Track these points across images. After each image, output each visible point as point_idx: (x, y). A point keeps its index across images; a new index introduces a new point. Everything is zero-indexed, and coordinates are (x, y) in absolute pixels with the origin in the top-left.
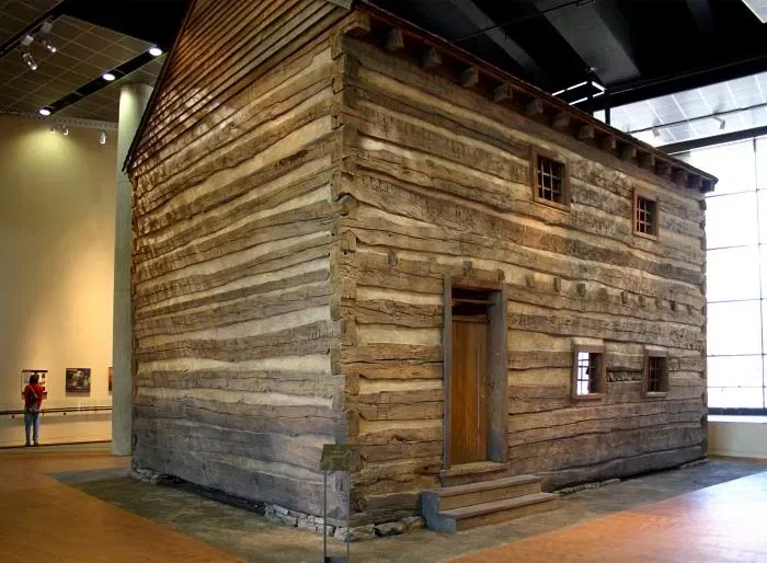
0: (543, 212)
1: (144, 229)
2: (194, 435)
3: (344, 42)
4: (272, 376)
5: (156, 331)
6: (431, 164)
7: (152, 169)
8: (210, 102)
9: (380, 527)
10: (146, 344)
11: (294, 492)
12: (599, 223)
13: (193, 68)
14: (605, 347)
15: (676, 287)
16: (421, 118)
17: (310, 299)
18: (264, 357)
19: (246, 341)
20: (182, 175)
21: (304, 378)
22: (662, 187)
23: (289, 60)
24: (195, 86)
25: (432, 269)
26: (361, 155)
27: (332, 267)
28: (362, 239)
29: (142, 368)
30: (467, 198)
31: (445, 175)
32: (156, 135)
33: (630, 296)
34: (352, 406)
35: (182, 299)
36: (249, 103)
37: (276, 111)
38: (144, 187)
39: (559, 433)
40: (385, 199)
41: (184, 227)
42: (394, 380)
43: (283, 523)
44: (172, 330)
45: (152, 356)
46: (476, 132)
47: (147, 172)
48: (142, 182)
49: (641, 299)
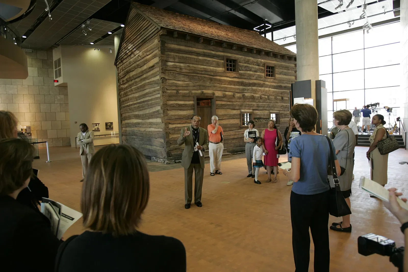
0: (228, 75)
1: (121, 83)
2: (135, 140)
3: (160, 37)
4: (151, 124)
5: (126, 112)
6: (189, 66)
7: (122, 65)
8: (133, 49)
9: (176, 161)
10: (124, 115)
11: (157, 153)
12: (250, 75)
13: (129, 37)
14: (253, 112)
15: (284, 92)
16: (186, 54)
17: (157, 104)
18: (149, 119)
19: (145, 115)
20: (128, 68)
21: (157, 124)
22: (278, 61)
23: (150, 40)
24: (129, 43)
25: (190, 94)
26: (167, 67)
27: (160, 96)
28: (168, 89)
29: (123, 122)
30: (201, 74)
31: (194, 69)
32: (122, 56)
33: (263, 96)
34: (167, 131)
35: (131, 103)
36: (142, 50)
37: (148, 54)
38: (120, 70)
39: (236, 137)
40: (175, 77)
41: (130, 83)
42: (179, 124)
43: (155, 161)
44: (129, 111)
45: (125, 119)
46: (205, 55)
47: (121, 66)
48: (120, 69)
49: (268, 97)
